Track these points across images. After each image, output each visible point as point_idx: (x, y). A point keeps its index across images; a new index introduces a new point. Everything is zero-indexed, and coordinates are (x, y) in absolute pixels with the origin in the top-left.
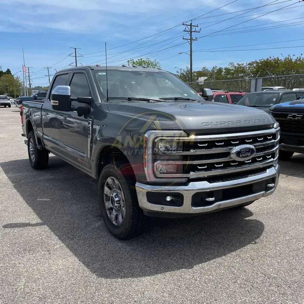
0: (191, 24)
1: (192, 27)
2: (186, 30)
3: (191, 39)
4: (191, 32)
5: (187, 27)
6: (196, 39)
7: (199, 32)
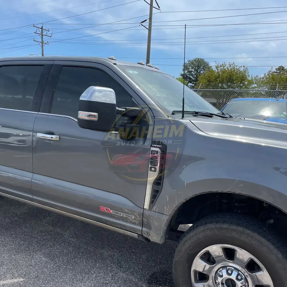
0: (42, 27)
1: (44, 31)
2: (36, 32)
3: (42, 42)
4: (42, 36)
5: (38, 30)
6: (47, 43)
7: (50, 37)
